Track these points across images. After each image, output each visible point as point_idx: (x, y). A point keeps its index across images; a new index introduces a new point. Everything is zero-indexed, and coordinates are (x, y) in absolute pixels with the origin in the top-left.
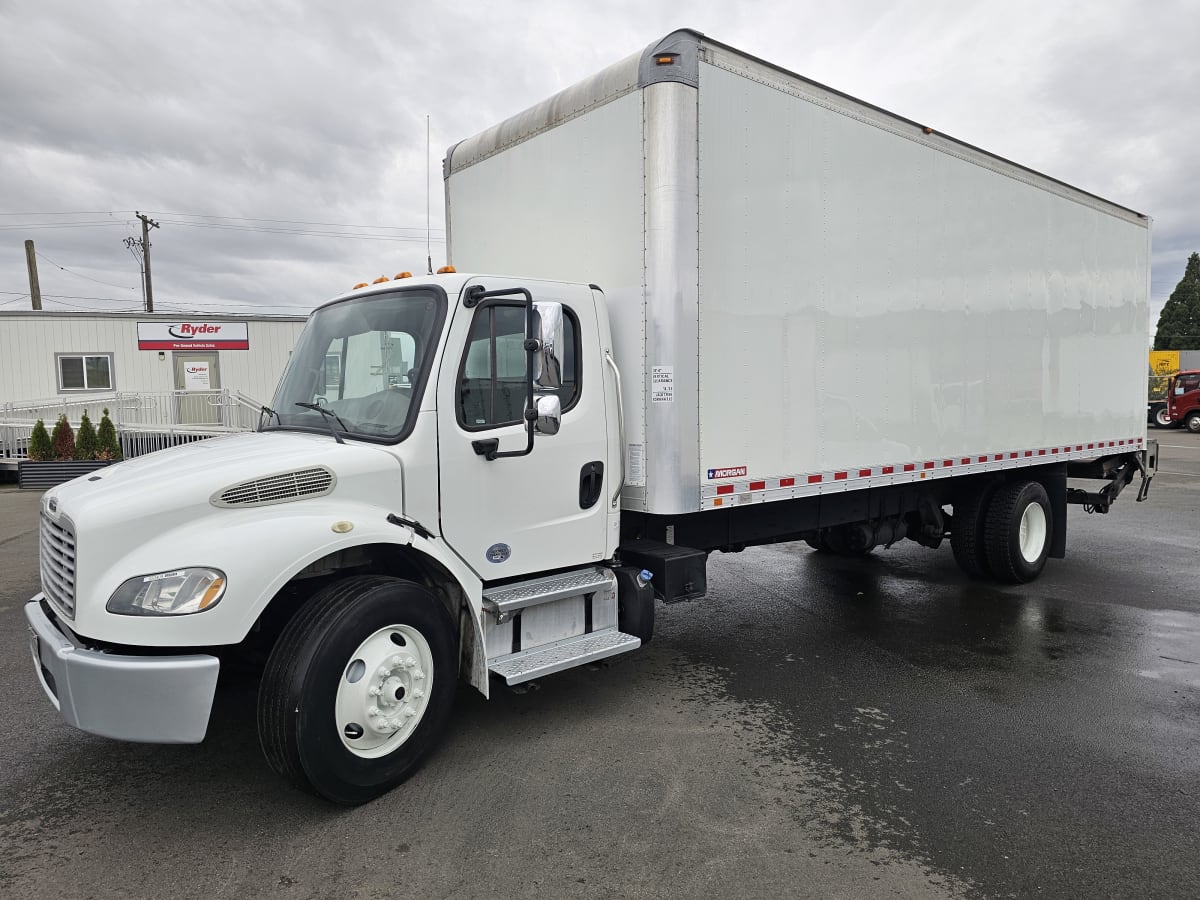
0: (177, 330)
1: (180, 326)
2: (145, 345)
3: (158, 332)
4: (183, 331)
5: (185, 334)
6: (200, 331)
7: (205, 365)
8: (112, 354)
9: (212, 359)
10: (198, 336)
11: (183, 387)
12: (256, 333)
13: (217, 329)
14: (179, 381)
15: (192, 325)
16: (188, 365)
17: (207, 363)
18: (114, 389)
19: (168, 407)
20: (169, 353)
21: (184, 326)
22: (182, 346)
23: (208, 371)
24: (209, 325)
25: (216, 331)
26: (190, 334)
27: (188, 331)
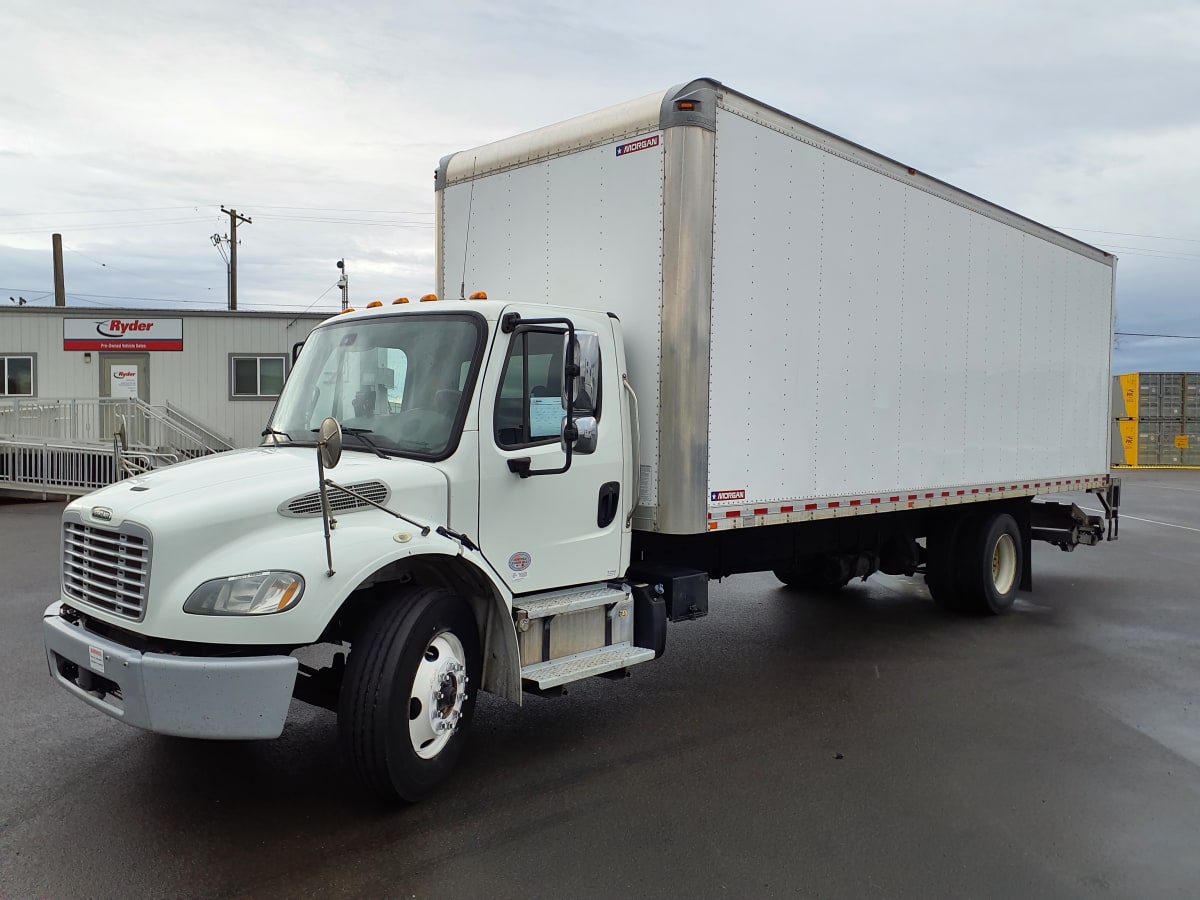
0: (105, 329)
1: (109, 323)
2: (71, 345)
3: (85, 329)
4: (112, 329)
5: (115, 332)
6: (131, 329)
7: (133, 369)
8: (35, 355)
9: (142, 361)
10: (129, 335)
11: (109, 395)
12: (192, 333)
13: (149, 326)
14: (104, 386)
15: (123, 321)
16: (115, 369)
17: (136, 367)
18: (36, 395)
19: (91, 417)
20: (95, 354)
21: (113, 323)
22: (110, 346)
23: (136, 376)
24: (141, 321)
25: (148, 329)
26: (119, 333)
27: (118, 329)
